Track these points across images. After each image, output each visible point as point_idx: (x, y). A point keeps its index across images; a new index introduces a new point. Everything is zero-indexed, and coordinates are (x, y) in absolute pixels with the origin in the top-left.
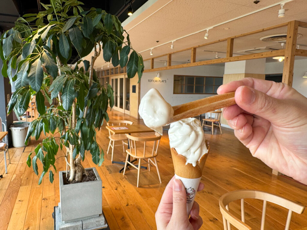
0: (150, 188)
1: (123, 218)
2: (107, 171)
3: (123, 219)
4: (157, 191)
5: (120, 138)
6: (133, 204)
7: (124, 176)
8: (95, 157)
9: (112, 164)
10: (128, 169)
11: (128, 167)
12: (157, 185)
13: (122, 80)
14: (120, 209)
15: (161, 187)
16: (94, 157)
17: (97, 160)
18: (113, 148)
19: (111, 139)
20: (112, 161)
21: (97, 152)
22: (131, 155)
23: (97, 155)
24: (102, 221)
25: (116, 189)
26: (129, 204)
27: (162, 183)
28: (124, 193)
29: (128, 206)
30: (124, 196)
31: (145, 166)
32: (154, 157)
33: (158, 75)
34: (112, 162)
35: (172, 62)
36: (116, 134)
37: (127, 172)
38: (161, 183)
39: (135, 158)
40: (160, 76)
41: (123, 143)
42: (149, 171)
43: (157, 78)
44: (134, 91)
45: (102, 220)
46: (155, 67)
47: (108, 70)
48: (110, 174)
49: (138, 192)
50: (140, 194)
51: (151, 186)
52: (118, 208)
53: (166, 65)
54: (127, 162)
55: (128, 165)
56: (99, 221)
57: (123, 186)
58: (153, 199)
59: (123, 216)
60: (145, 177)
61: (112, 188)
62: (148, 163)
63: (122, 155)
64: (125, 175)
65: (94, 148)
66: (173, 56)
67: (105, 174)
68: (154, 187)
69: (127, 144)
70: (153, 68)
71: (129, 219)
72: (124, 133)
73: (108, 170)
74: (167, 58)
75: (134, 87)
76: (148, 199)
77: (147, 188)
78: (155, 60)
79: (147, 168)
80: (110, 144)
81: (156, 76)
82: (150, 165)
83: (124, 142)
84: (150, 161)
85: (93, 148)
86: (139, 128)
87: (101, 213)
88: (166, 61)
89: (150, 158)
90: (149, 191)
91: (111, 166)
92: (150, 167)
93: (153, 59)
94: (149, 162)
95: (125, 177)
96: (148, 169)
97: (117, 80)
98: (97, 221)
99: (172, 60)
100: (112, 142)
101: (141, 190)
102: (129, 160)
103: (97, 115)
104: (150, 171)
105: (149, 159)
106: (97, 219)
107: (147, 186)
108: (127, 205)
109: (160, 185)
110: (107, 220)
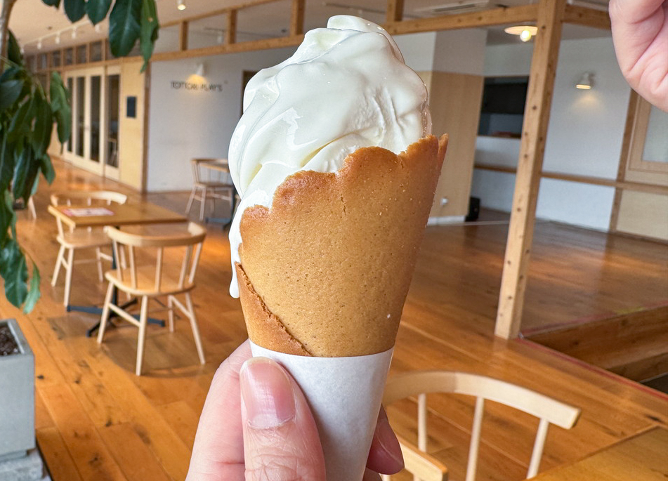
0: (173, 376)
1: (96, 459)
2: (52, 333)
3: (96, 462)
4: (194, 384)
5: (88, 238)
6: (123, 420)
7: (99, 346)
8: (14, 287)
9: (65, 314)
10: (111, 327)
11: (113, 320)
12: (193, 368)
13: (96, 81)
14: (87, 436)
15: (205, 372)
16: (11, 285)
17: (19, 295)
18: (69, 267)
19: (65, 245)
20: (66, 303)
21: (19, 272)
22: (121, 286)
23: (19, 280)
24: (34, 469)
25: (78, 382)
26: (115, 421)
27: (207, 362)
28: (99, 392)
29: (111, 428)
30: (98, 400)
31: (159, 317)
32: (185, 291)
33: (201, 69)
34: (65, 309)
35: (238, 35)
36: (78, 226)
37: (110, 335)
38: (203, 361)
39: (132, 295)
40: (206, 73)
41: (100, 255)
42: (169, 332)
43: (197, 79)
44: (131, 113)
45: (36, 466)
46: (190, 46)
47: (57, 52)
48: (62, 342)
49: (139, 387)
50: (145, 393)
51: (176, 371)
52: (81, 433)
53: (223, 40)
54: (108, 305)
55: (112, 315)
56: (26, 470)
57: (96, 372)
58: (183, 407)
59: (97, 454)
60: (160, 347)
61: (65, 377)
62: (169, 309)
63: (94, 288)
64: (103, 341)
65: (11, 260)
66: (241, 16)
67: (45, 341)
68: (185, 375)
69: (108, 258)
70: (184, 47)
71: (114, 462)
72: (102, 225)
73: (54, 329)
74: (224, 21)
75: (132, 102)
76: (166, 408)
77: (165, 376)
78: (191, 27)
79: (166, 323)
80: (60, 258)
81: (194, 72)
82: (175, 315)
83: (102, 251)
84: (174, 304)
85: (8, 258)
86: (144, 211)
87: (32, 445)
88: (223, 31)
89: (175, 294)
90: (169, 384)
91: (62, 319)
92: (174, 321)
93: (185, 24)
94: (170, 305)
95: (102, 348)
96: (169, 325)
97: (81, 81)
98: (19, 470)
99: (239, 27)
100: (67, 251)
101: (149, 382)
102: (115, 301)
103: (19, 161)
104: (175, 331)
105: (171, 298)
106: (20, 465)
107: (165, 372)
108: (109, 424)
109: (202, 368)
110: (50, 466)
